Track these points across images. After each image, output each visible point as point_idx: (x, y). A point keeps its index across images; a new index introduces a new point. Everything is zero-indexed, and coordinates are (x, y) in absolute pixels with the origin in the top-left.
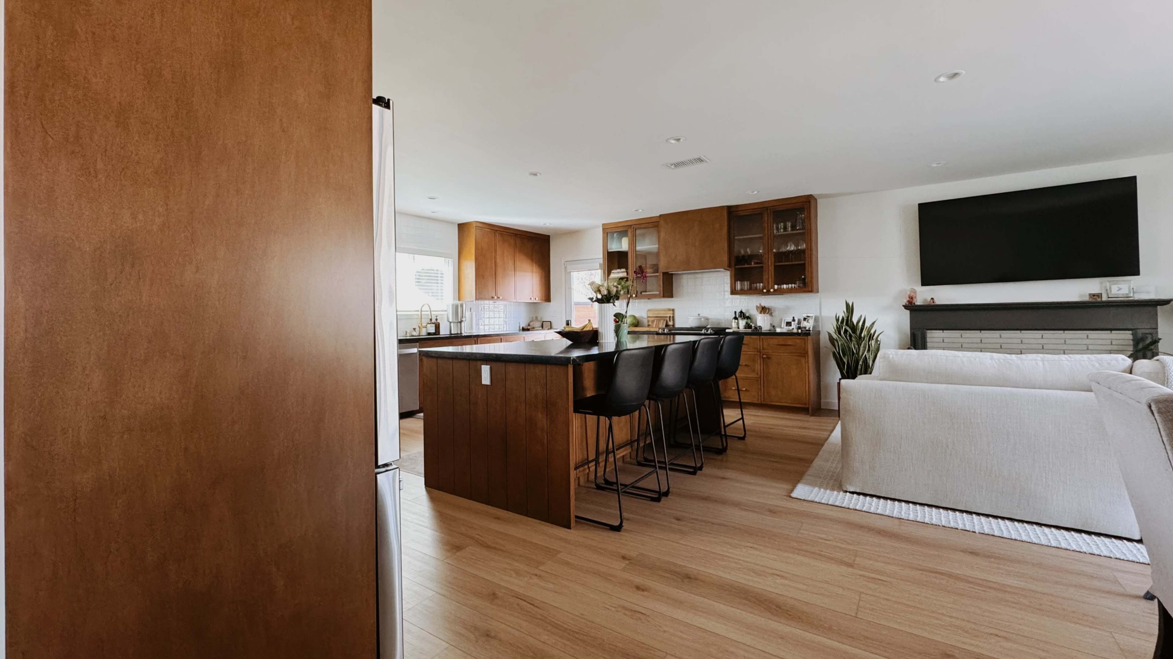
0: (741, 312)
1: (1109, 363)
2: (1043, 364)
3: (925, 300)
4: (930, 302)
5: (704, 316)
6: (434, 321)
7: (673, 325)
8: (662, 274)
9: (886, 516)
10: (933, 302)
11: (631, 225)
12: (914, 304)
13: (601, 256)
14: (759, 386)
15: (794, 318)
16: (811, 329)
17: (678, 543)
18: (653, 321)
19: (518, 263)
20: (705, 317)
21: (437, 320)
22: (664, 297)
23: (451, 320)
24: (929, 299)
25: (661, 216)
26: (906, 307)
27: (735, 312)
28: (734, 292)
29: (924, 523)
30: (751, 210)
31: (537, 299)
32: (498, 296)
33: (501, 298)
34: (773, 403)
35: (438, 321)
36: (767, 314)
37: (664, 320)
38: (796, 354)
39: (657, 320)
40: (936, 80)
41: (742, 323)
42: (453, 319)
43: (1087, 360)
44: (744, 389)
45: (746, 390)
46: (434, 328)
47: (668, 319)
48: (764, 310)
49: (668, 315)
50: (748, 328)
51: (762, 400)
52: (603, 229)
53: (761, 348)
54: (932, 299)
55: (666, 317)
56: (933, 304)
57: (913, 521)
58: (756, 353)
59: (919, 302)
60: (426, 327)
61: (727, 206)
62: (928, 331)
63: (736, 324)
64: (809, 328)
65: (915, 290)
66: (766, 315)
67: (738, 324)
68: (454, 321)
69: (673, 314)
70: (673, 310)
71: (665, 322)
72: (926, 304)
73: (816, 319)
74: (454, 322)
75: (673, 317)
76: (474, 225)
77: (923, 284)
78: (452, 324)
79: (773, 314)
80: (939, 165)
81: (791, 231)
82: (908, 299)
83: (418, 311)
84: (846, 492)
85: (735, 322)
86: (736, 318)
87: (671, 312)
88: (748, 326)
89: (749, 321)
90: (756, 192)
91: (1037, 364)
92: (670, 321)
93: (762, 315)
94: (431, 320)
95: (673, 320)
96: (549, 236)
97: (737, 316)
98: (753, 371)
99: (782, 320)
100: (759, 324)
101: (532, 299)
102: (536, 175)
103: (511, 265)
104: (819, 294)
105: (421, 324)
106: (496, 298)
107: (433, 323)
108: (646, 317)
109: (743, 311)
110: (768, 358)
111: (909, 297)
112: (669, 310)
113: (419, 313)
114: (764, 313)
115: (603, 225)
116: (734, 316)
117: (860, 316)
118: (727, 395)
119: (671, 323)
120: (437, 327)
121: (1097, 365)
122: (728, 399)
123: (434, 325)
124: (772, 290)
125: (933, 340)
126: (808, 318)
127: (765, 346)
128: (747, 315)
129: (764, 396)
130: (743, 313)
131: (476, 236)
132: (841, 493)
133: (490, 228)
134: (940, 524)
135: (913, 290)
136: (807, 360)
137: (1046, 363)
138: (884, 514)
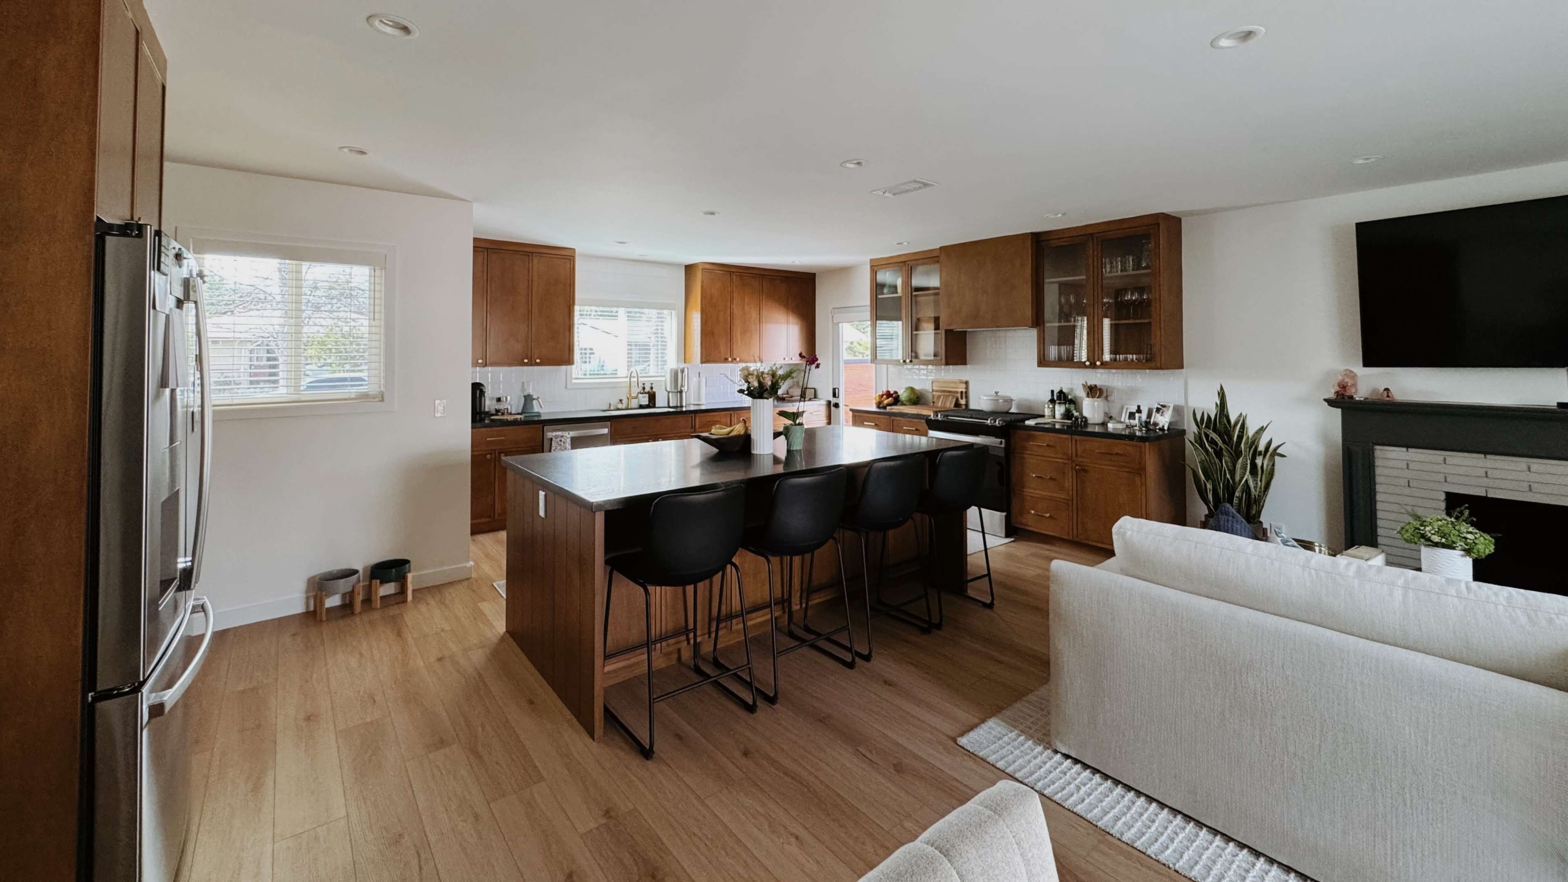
0: (1061, 392)
1: (1551, 619)
2: (1405, 596)
3: (1375, 391)
4: (1382, 395)
5: (1004, 394)
6: (647, 389)
7: (967, 405)
8: (943, 331)
9: (1087, 820)
10: (1388, 396)
11: (905, 262)
12: (1351, 397)
13: (868, 303)
14: (1071, 513)
15: (1139, 407)
16: (1166, 428)
17: (702, 802)
18: (939, 397)
19: (765, 312)
20: (1005, 397)
21: (652, 388)
22: (947, 364)
23: (669, 389)
24: (1382, 389)
25: (941, 248)
26: (1331, 403)
27: (1052, 392)
28: (1043, 362)
29: (1144, 853)
30: (1068, 239)
31: (793, 359)
32: (735, 357)
33: (738, 359)
34: (1090, 543)
35: (654, 390)
36: (1098, 397)
37: (954, 396)
38: (1127, 470)
39: (944, 396)
40: (1212, 44)
41: (1060, 410)
42: (671, 388)
43: (1504, 603)
44: (1047, 515)
45: (1051, 517)
46: (647, 399)
47: (959, 395)
48: (1093, 391)
49: (960, 390)
50: (1068, 419)
51: (1075, 534)
52: (871, 266)
53: (1074, 455)
54: (1387, 390)
55: (957, 392)
56: (1388, 399)
57: (1127, 844)
58: (1065, 461)
59: (1361, 393)
60: (636, 397)
61: (1033, 234)
62: (1377, 447)
63: (1050, 410)
64: (1163, 426)
65: (1351, 372)
66: (1095, 399)
67: (1053, 410)
68: (673, 390)
69: (967, 388)
70: (967, 383)
71: (954, 400)
72: (1375, 397)
73: (1178, 410)
74: (673, 392)
75: (966, 392)
76: (701, 267)
77: (1366, 364)
78: (670, 394)
79: (1109, 398)
80: (1367, 161)
81: (1133, 270)
82: (1337, 388)
83: (627, 377)
84: (1056, 752)
85: (1049, 407)
86: (1052, 401)
87: (964, 386)
88: (1068, 415)
89: (1072, 407)
90: (1060, 215)
91: (1391, 594)
92: (962, 398)
93: (1091, 399)
94: (644, 388)
95: (967, 397)
96: (814, 275)
97: (1055, 398)
98: (1062, 488)
99: (1122, 408)
100: (1086, 413)
101: (787, 359)
102: (712, 213)
103: (754, 314)
104: (1184, 370)
105: (630, 395)
106: (730, 359)
107: (646, 393)
108: (931, 391)
109: (1064, 390)
110: (1085, 471)
111: (1339, 386)
112: (961, 382)
113: (628, 380)
114: (1093, 397)
115: (871, 260)
116: (1050, 398)
117: (1238, 414)
118: (1024, 521)
119: (963, 402)
120: (652, 397)
121: (1523, 620)
122: (1027, 528)
123: (647, 395)
124: (1098, 363)
125: (1391, 463)
126: (1164, 409)
127: (1079, 452)
128: (1070, 397)
129: (1077, 529)
130: (1064, 393)
131: (702, 282)
132: (1049, 751)
133: (722, 269)
134: (1171, 866)
135: (1348, 372)
136: (1143, 481)
137: (1411, 594)
138: (1084, 816)
